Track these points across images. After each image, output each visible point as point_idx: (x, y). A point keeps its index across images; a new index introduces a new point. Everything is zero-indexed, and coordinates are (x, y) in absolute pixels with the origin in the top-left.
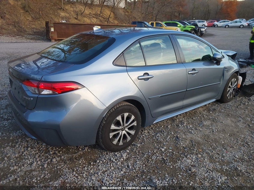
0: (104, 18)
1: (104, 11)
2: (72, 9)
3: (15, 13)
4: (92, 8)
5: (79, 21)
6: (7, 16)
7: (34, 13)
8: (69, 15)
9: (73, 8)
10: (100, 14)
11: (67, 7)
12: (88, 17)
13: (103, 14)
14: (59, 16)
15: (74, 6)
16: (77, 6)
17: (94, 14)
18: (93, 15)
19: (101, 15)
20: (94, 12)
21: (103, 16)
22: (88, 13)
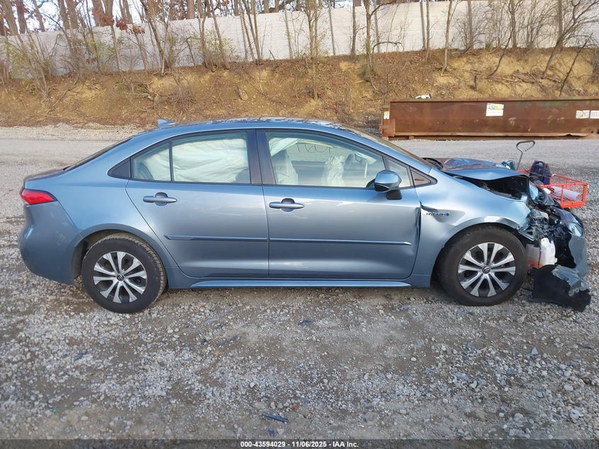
0: (554, 81)
1: (560, 64)
2: (468, 67)
3: (344, 86)
4: (526, 57)
5: (480, 92)
6: (329, 93)
7: (380, 83)
8: (457, 80)
9: (471, 63)
10: (544, 73)
11: (456, 65)
12: (507, 81)
13: (557, 72)
14: (433, 85)
15: (476, 60)
16: (483, 59)
17: (525, 74)
18: (523, 77)
19: (549, 73)
20: (528, 69)
21: (553, 76)
22: (510, 72)
